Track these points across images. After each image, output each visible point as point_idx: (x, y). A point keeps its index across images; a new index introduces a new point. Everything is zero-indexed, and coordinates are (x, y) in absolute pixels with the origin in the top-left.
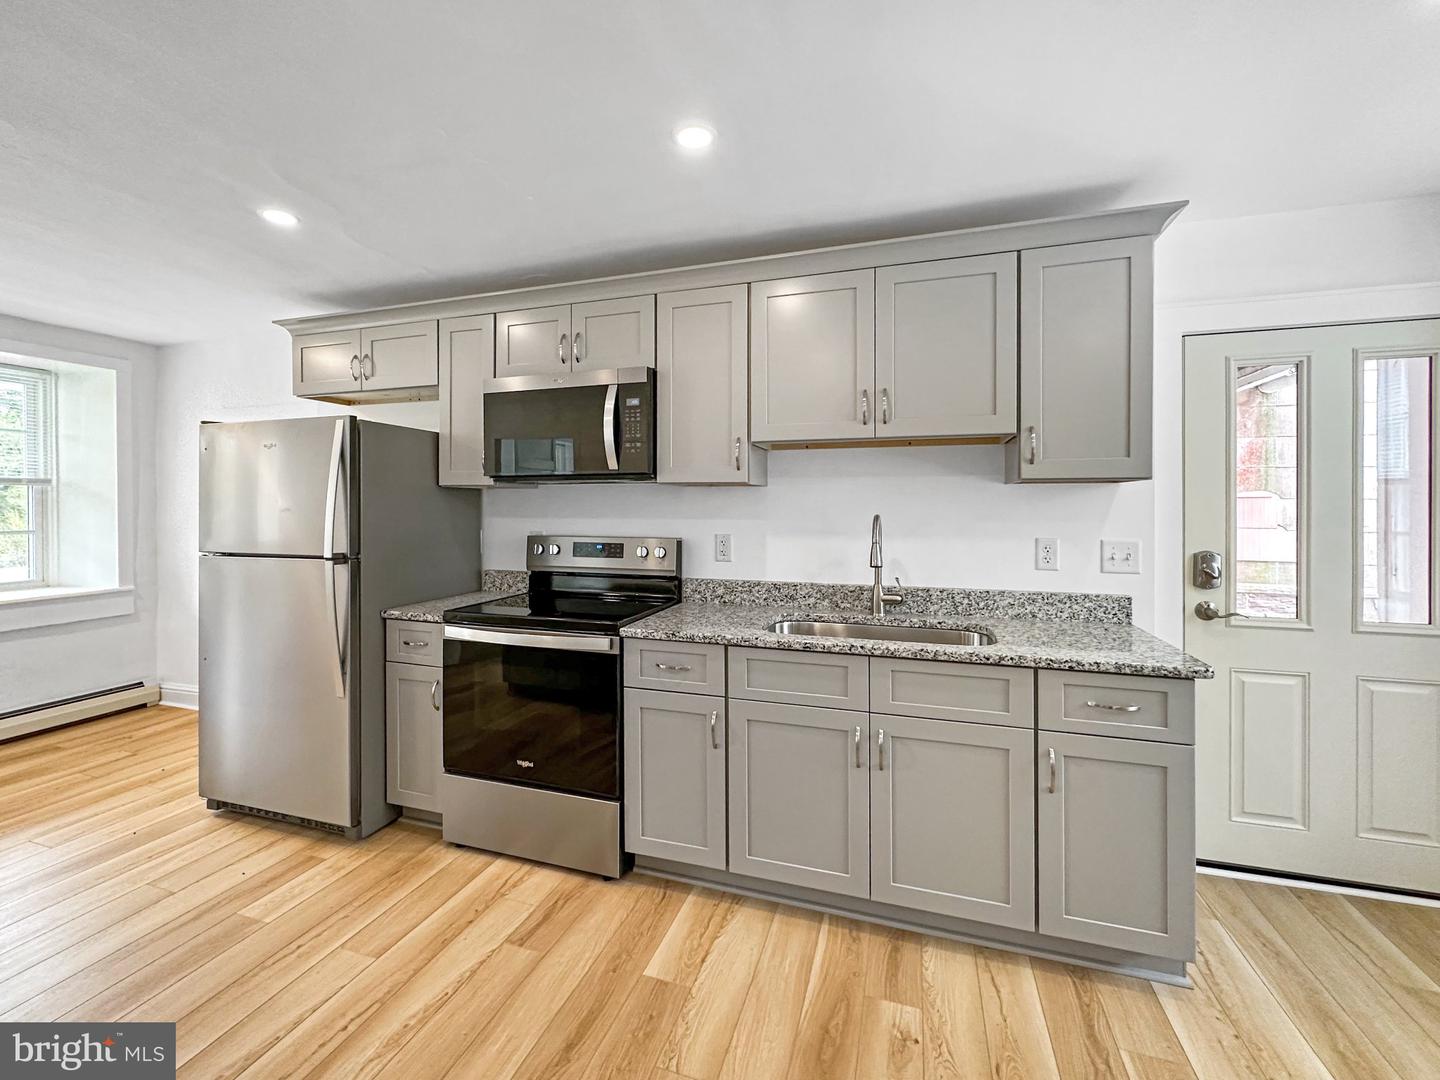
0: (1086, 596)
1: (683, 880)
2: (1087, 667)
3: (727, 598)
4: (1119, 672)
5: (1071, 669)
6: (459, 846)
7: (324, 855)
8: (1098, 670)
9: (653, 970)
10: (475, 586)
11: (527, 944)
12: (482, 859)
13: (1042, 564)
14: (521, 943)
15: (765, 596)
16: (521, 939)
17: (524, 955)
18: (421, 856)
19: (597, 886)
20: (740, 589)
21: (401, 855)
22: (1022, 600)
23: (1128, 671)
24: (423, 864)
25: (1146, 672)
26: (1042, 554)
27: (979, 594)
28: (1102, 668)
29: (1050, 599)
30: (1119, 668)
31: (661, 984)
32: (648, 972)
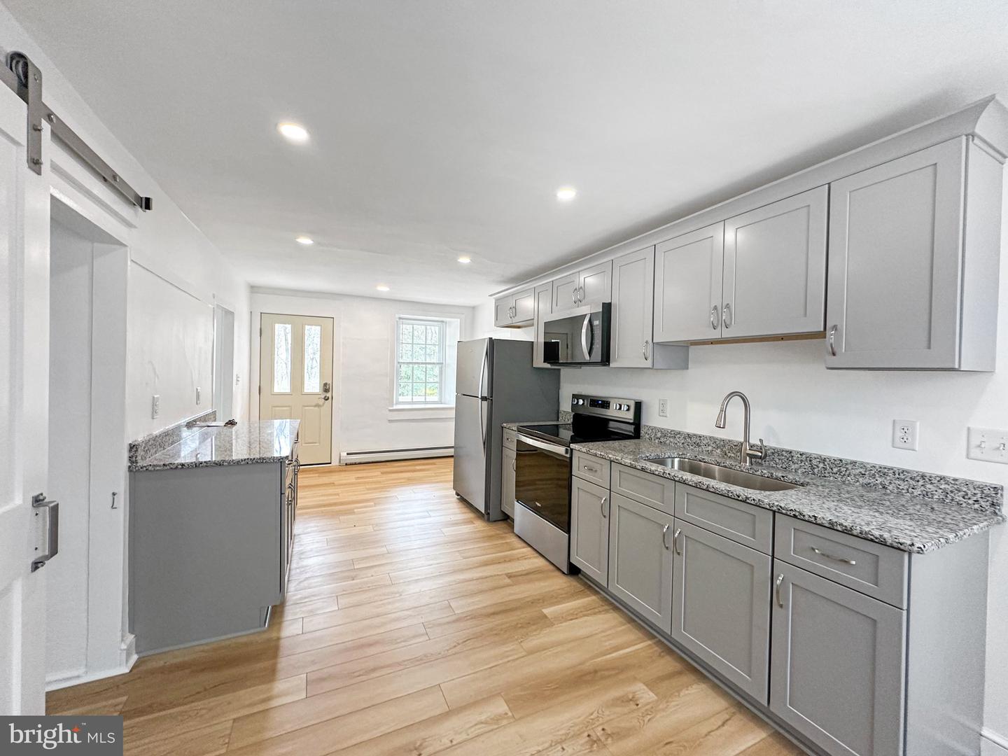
0: (942, 478)
1: (597, 589)
2: (807, 518)
3: (662, 440)
4: (831, 526)
5: (795, 516)
6: (519, 537)
7: (475, 522)
8: (814, 522)
9: (546, 611)
10: (556, 419)
11: (512, 578)
12: (524, 545)
13: (898, 442)
14: (510, 577)
15: (683, 441)
16: (510, 576)
17: (508, 581)
18: (504, 535)
19: (558, 573)
20: (669, 435)
21: (498, 532)
22: (873, 472)
23: (839, 528)
24: (502, 538)
25: (855, 532)
26: (899, 434)
27: (833, 461)
28: (819, 522)
29: (901, 474)
30: (832, 524)
31: (545, 617)
32: (544, 611)
